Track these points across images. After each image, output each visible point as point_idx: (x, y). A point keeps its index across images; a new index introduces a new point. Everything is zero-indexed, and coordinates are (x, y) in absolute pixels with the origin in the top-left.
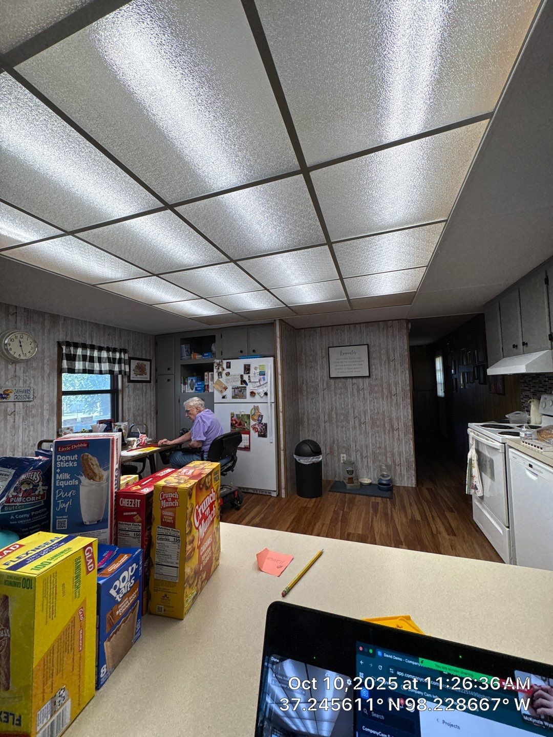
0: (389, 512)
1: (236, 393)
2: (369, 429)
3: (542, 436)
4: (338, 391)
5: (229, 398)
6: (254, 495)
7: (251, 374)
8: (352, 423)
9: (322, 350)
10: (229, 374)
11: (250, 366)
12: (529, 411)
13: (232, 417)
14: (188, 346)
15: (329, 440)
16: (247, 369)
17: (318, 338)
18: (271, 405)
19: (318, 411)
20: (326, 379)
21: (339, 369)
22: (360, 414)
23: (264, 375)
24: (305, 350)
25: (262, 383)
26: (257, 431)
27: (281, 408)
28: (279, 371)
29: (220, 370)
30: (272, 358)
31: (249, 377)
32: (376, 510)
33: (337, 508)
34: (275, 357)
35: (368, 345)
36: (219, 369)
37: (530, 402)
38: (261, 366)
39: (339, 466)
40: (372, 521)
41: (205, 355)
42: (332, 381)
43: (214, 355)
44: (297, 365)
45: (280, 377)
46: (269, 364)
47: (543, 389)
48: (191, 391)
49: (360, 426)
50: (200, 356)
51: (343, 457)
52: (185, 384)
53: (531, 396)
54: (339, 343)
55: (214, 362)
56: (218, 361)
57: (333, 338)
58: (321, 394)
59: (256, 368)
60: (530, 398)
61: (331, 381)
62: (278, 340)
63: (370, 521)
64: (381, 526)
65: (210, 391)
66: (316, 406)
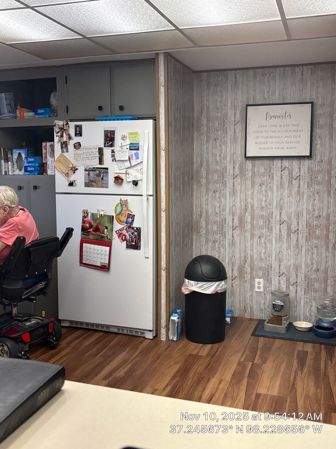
0: (322, 366)
1: (91, 179)
2: (302, 241)
4: (258, 180)
5: (80, 186)
6: (119, 336)
7: (116, 148)
8: (276, 230)
9: (235, 110)
10: (80, 145)
11: (114, 135)
13: (84, 217)
14: (11, 95)
15: (238, 256)
16: (110, 138)
17: (230, 88)
18: (148, 199)
19: (224, 210)
20: (240, 159)
21: (261, 143)
22: (290, 218)
23: (138, 149)
24: (208, 108)
25: (134, 162)
26: (125, 240)
27: (163, 205)
28: (163, 143)
29: (65, 138)
30: (151, 122)
31: (113, 151)
32: (302, 362)
33: (244, 357)
34: (155, 119)
35: (312, 103)
36: (62, 136)
38: (131, 134)
39: (252, 295)
40: (295, 377)
41: (40, 111)
42: (249, 164)
43: (54, 113)
44: (193, 134)
45: (163, 154)
46: (146, 132)
48: (17, 172)
49: (289, 235)
50: (31, 114)
51: (259, 283)
52: (7, 160)
54: (265, 99)
55: (55, 125)
56: (61, 123)
57: (255, 90)
58: (229, 185)
59: (124, 138)
61: (248, 162)
62: (162, 90)
63: (292, 377)
64: (308, 385)
65: (49, 172)
66: (220, 202)
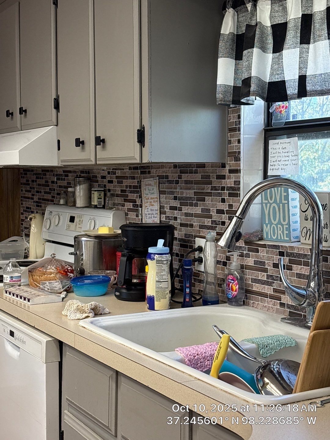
3: (35, 277)
12: (28, 235)
37: (31, 219)
47: (49, 197)
53: (34, 208)
60: (32, 212)
